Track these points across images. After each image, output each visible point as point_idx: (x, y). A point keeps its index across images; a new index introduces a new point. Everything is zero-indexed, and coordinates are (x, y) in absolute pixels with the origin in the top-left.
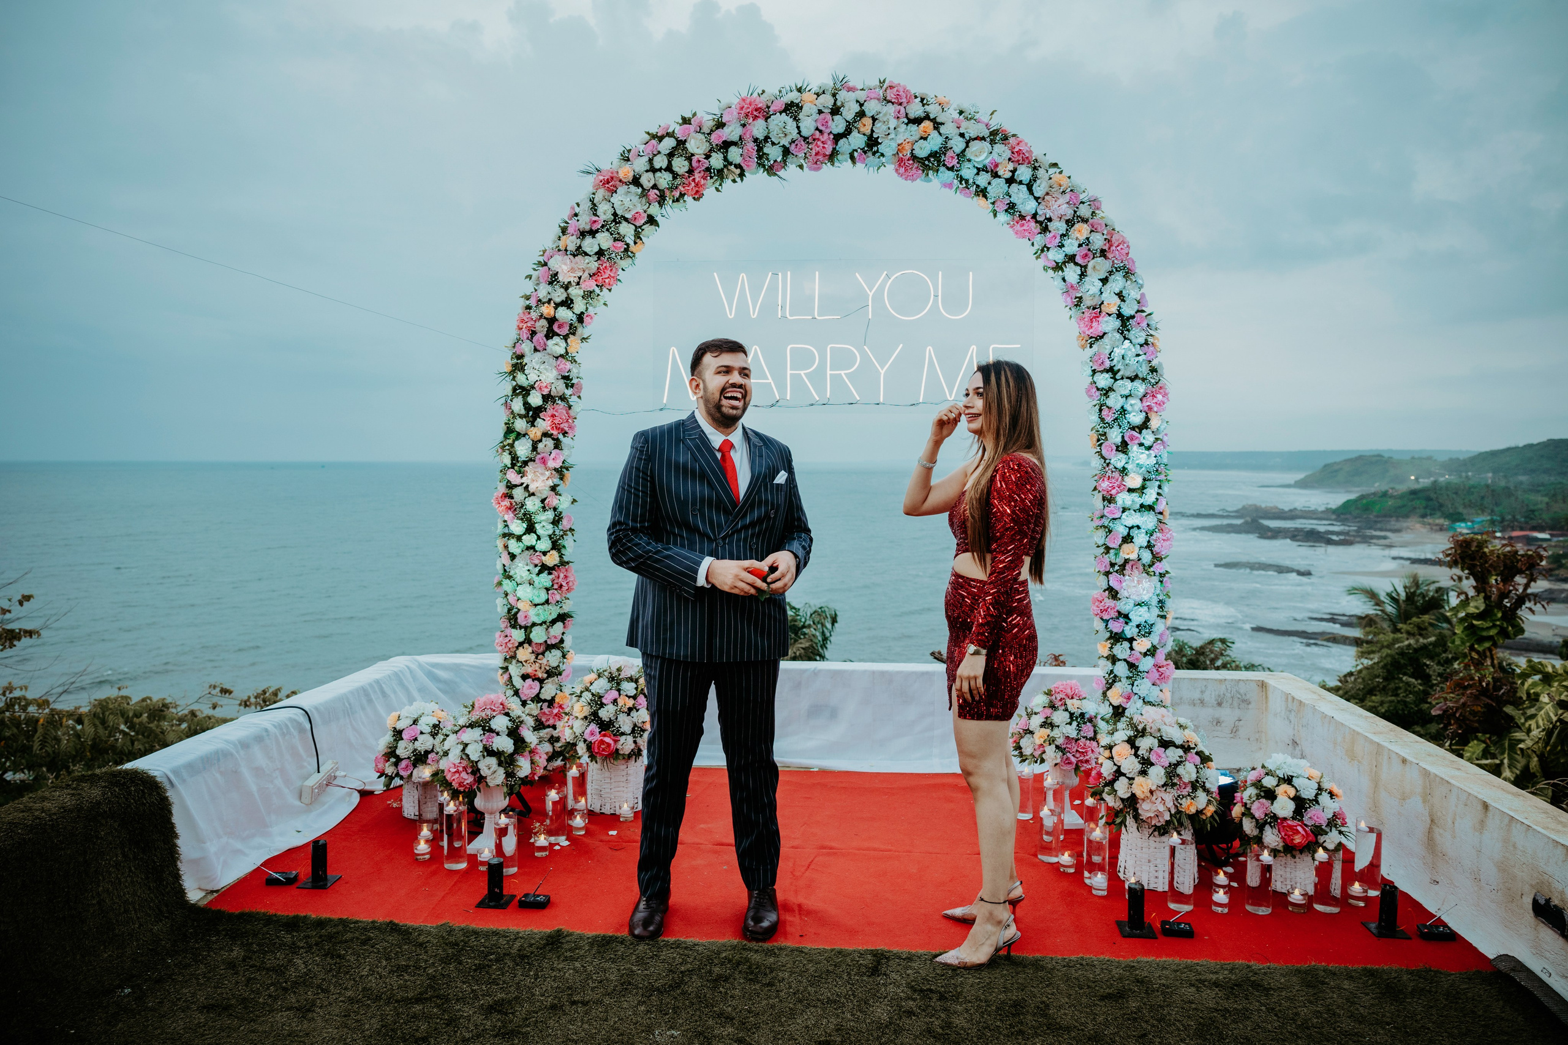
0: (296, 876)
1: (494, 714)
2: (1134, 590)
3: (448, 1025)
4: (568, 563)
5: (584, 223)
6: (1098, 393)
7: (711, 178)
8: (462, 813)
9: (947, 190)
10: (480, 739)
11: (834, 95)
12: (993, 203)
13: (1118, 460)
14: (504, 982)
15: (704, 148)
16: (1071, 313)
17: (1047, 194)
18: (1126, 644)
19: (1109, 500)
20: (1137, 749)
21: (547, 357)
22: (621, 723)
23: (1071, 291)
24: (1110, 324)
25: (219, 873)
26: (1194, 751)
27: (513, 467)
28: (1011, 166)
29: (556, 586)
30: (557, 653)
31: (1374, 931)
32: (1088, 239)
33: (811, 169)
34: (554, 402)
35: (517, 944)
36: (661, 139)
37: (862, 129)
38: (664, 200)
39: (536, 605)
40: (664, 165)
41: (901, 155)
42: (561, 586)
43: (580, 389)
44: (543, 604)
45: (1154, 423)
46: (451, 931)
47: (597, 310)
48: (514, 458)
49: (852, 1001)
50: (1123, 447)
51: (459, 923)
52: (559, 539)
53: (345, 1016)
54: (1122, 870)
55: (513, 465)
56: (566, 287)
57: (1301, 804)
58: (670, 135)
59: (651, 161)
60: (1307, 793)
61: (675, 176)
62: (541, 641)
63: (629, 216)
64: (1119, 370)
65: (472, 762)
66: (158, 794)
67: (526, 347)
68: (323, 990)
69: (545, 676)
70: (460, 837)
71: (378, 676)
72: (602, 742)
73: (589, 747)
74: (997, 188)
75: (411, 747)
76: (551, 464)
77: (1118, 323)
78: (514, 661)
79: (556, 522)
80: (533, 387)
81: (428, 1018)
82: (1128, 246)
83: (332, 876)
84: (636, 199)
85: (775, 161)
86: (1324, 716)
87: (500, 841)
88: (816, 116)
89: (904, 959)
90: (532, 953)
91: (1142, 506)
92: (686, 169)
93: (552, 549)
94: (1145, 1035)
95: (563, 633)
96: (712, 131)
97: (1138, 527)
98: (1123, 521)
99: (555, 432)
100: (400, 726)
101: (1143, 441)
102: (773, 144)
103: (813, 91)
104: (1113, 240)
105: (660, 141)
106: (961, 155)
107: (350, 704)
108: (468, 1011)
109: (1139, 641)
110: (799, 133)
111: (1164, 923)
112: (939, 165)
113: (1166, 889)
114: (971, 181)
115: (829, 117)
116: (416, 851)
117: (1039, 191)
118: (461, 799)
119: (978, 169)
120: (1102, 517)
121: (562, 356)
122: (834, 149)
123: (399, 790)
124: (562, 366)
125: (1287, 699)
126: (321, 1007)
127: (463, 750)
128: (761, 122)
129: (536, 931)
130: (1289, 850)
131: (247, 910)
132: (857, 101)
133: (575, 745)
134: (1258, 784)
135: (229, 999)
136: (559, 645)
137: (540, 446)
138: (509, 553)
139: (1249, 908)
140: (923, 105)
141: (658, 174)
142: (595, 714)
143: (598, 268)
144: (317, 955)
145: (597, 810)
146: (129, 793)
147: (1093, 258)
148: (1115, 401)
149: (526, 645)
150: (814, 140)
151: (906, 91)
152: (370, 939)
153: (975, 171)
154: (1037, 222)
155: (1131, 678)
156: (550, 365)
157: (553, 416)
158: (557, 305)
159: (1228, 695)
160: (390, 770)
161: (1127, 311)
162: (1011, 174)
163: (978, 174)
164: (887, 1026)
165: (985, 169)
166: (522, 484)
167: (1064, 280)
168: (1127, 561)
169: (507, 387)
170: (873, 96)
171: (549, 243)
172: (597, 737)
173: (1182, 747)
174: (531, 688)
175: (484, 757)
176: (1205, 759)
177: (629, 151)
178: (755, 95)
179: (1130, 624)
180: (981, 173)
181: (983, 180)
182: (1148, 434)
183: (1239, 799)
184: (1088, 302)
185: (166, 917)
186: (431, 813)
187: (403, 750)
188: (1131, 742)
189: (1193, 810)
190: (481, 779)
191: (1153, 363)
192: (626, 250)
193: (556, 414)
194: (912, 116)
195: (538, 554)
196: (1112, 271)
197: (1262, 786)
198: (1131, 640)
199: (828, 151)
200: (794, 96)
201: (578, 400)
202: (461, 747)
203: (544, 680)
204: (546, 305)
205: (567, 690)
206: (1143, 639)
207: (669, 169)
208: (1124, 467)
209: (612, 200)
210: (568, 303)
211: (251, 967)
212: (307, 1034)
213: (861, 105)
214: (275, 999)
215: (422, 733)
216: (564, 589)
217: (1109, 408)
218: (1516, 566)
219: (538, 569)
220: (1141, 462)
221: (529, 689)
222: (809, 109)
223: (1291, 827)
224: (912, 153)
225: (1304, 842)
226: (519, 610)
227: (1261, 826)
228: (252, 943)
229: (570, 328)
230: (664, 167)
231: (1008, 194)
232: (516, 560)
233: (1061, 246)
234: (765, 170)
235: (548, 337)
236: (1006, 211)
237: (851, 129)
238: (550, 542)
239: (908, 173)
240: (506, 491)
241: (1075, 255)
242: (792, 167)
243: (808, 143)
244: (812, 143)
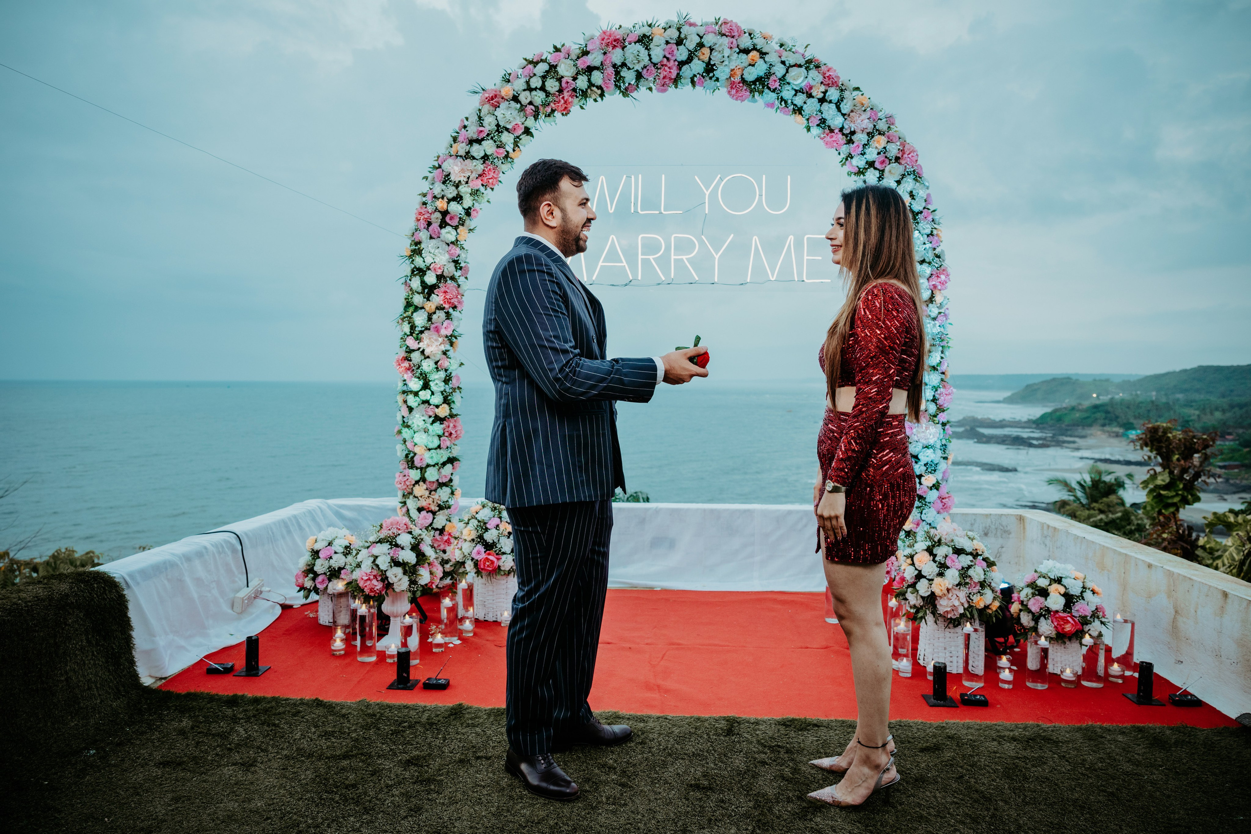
0: (232, 667)
1: (400, 532)
2: (922, 435)
3: (372, 775)
4: (456, 415)
5: (472, 132)
7: (577, 97)
8: (373, 614)
9: (769, 109)
10: (388, 552)
11: (679, 29)
12: (808, 120)
14: (417, 743)
15: (572, 72)
17: (852, 111)
20: (935, 556)
21: (441, 243)
22: (503, 545)
25: (167, 663)
26: (980, 558)
28: (823, 88)
29: (446, 434)
30: (447, 490)
31: (1135, 700)
32: (885, 148)
33: (659, 90)
34: (446, 281)
35: (426, 715)
36: (535, 63)
37: (701, 57)
38: (538, 115)
39: (429, 450)
40: (539, 85)
41: (732, 79)
42: (451, 434)
43: (467, 271)
44: (436, 449)
45: (938, 298)
46: (368, 706)
47: (482, 206)
48: (413, 327)
49: (713, 755)
51: (373, 700)
52: (449, 395)
53: (283, 769)
54: (921, 658)
55: (411, 334)
56: (457, 186)
57: (1070, 599)
58: (544, 61)
59: (528, 83)
60: (1074, 590)
61: (548, 94)
62: (434, 479)
63: (509, 126)
65: (382, 571)
66: (117, 591)
67: (423, 235)
68: (262, 751)
69: (437, 509)
70: (371, 638)
71: (295, 513)
72: (487, 559)
73: (476, 564)
74: (811, 106)
75: (326, 565)
76: (443, 332)
78: (411, 497)
79: (447, 381)
80: (428, 268)
81: (354, 770)
82: (917, 155)
83: (262, 667)
84: (515, 113)
85: (629, 84)
86: (1077, 537)
87: (406, 640)
88: (665, 46)
89: (753, 723)
90: (439, 721)
92: (557, 88)
93: (443, 403)
94: (962, 777)
95: (452, 474)
96: (578, 58)
99: (446, 306)
100: (317, 547)
102: (629, 69)
103: (660, 27)
104: (906, 149)
105: (535, 67)
106: (783, 79)
107: (273, 533)
108: (388, 764)
109: (926, 477)
110: (650, 59)
111: (962, 695)
112: (763, 87)
113: (961, 671)
114: (789, 102)
115: (675, 46)
116: (333, 648)
117: (846, 108)
118: (371, 603)
119: (796, 91)
121: (452, 243)
122: (678, 74)
123: (315, 604)
124: (453, 251)
125: (1043, 527)
126: (262, 763)
127: (374, 561)
128: (618, 50)
129: (440, 705)
130: (1061, 637)
131: (193, 691)
132: (698, 35)
133: (463, 563)
134: (1032, 585)
135: (181, 757)
136: (448, 484)
137: (434, 317)
138: (408, 407)
139: (1029, 684)
140: (751, 38)
141: (534, 93)
142: (481, 537)
143: (484, 170)
144: (255, 724)
145: (481, 618)
146: (93, 589)
147: (890, 163)
149: (421, 483)
150: (662, 65)
151: (738, 27)
152: (299, 712)
153: (794, 92)
154: (843, 134)
155: (920, 507)
156: (443, 250)
157: (445, 292)
158: (449, 201)
159: (993, 527)
160: (308, 584)
161: (916, 208)
162: (822, 95)
163: (795, 95)
164: (745, 773)
165: (801, 91)
166: (419, 348)
169: (407, 269)
170: (710, 30)
171: (442, 151)
172: (483, 556)
173: (971, 554)
174: (426, 519)
175: (391, 567)
176: (990, 564)
177: (510, 74)
178: (614, 29)
179: (919, 463)
180: (799, 94)
181: (799, 100)
182: (934, 307)
183: (1016, 598)
185: (123, 696)
186: (344, 619)
187: (320, 566)
188: (930, 550)
189: (982, 605)
190: (389, 586)
191: (937, 251)
192: (507, 156)
193: (448, 291)
194: (742, 46)
195: (432, 407)
196: (905, 174)
197: (1037, 586)
199: (674, 76)
200: (646, 30)
201: (465, 280)
202: (373, 559)
203: (436, 512)
204: (440, 200)
205: (455, 520)
206: (930, 475)
207: (543, 88)
209: (496, 113)
210: (458, 198)
211: (199, 733)
212: (252, 783)
213: (701, 38)
214: (222, 757)
215: (336, 553)
216: (453, 436)
218: (1194, 448)
219: (432, 419)
221: (425, 518)
222: (658, 40)
223: (1062, 618)
224: (743, 79)
225: (1074, 630)
226: (415, 454)
227: (1036, 618)
228: (198, 716)
229: (460, 220)
230: (538, 87)
231: (820, 111)
232: (414, 412)
233: (863, 154)
234: (621, 91)
235: (441, 227)
236: (818, 125)
237: (692, 57)
238: (442, 397)
239: (738, 94)
240: (405, 355)
241: (874, 162)
242: (643, 89)
243: (657, 68)
244: (660, 68)
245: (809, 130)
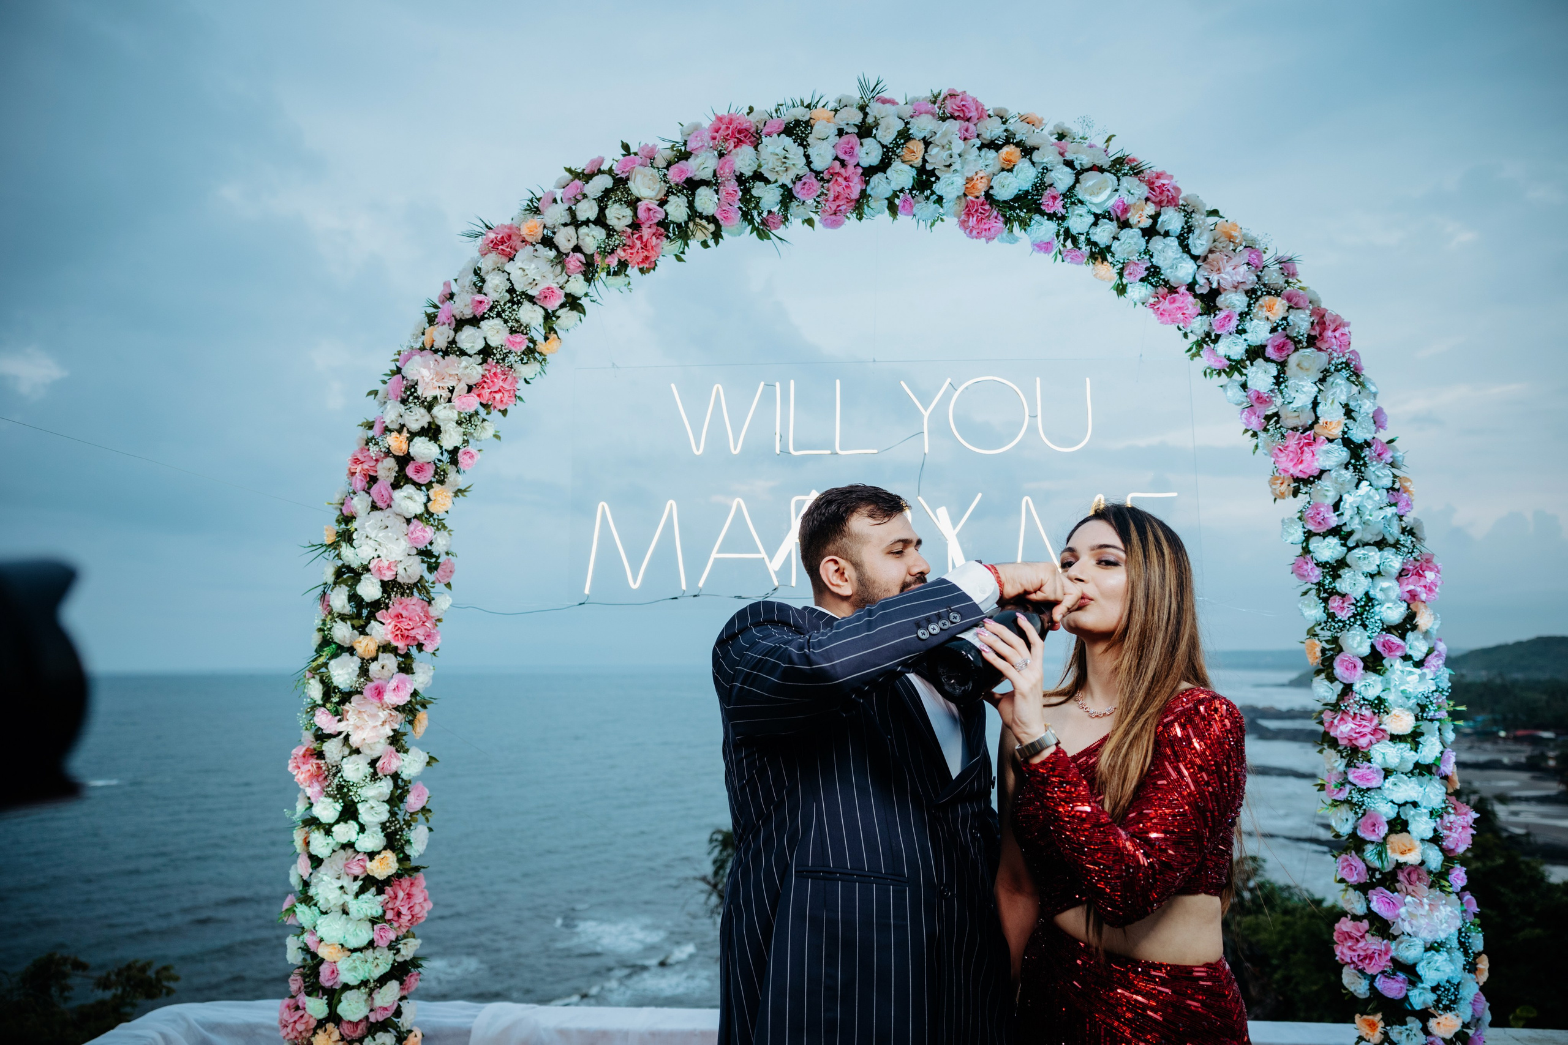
2: (1423, 922)
4: (417, 869)
5: (463, 306)
6: (1318, 571)
7: (667, 236)
9: (1043, 255)
11: (863, 108)
12: (1120, 271)
13: (1368, 686)
15: (657, 190)
16: (1254, 441)
18: (1414, 1024)
19: (1354, 754)
21: (392, 518)
23: (1256, 405)
24: (1331, 456)
27: (324, 706)
28: (1151, 209)
29: (389, 915)
30: (386, 1039)
32: (1285, 319)
33: (826, 224)
34: (403, 593)
36: (587, 177)
37: (908, 158)
38: (593, 271)
39: (352, 951)
40: (593, 214)
41: (969, 197)
42: (398, 915)
43: (450, 572)
44: (365, 948)
45: (1424, 620)
47: (482, 445)
48: (329, 689)
50: (1374, 662)
52: (401, 829)
55: (326, 701)
58: (605, 173)
59: (571, 211)
61: (610, 231)
62: (358, 1017)
63: (534, 292)
64: (1351, 533)
67: (360, 504)
74: (1131, 240)
76: (391, 698)
77: (1344, 454)
79: (395, 800)
80: (366, 569)
82: (1347, 332)
84: (547, 268)
85: (770, 212)
88: (834, 139)
91: (1417, 765)
92: (629, 221)
93: (385, 849)
95: (401, 1000)
96: (669, 165)
97: (1415, 804)
98: (1386, 793)
99: (401, 645)
101: (1410, 652)
102: (767, 181)
103: (828, 107)
104: (1327, 318)
105: (586, 182)
106: (1069, 194)
109: (1440, 1019)
110: (809, 163)
112: (1030, 213)
114: (1082, 238)
115: (855, 140)
117: (1199, 244)
119: (1097, 217)
120: (1342, 785)
121: (418, 517)
122: (863, 191)
124: (418, 534)
132: (900, 118)
136: (390, 1023)
137: (374, 667)
138: (312, 855)
140: (1004, 123)
141: (583, 230)
143: (483, 376)
147: (1296, 350)
148: (1352, 584)
149: (330, 1026)
150: (832, 175)
151: (976, 103)
153: (1092, 219)
154: (1196, 296)
156: (397, 532)
157: (399, 616)
158: (413, 435)
161: (1358, 435)
162: (1150, 221)
163: (1095, 224)
165: (1107, 215)
166: (340, 733)
167: (1244, 386)
168: (1399, 866)
169: (327, 570)
170: (923, 110)
171: (406, 340)
177: (539, 200)
178: (738, 114)
179: (1420, 985)
180: (1102, 221)
182: (1417, 639)
184: (1289, 421)
191: (1408, 520)
192: (531, 349)
193: (405, 613)
194: (987, 136)
195: (360, 857)
196: (1327, 370)
198: (1424, 1016)
199: (855, 194)
200: (801, 114)
201: (446, 590)
204: (395, 434)
206: (1448, 1014)
207: (600, 221)
208: (1378, 698)
209: (509, 267)
210: (432, 432)
213: (907, 123)
216: (405, 918)
217: (1344, 596)
219: (356, 886)
220: (1409, 689)
222: (823, 127)
224: (988, 194)
226: (322, 959)
229: (436, 473)
230: (592, 219)
231: (1147, 251)
232: (322, 869)
233: (1241, 332)
234: (755, 229)
235: (396, 486)
236: (1142, 280)
237: (891, 159)
238: (381, 835)
239: (981, 226)
240: (315, 745)
241: (1266, 346)
242: (796, 223)
243: (822, 179)
244: (828, 181)
245: (1121, 290)
